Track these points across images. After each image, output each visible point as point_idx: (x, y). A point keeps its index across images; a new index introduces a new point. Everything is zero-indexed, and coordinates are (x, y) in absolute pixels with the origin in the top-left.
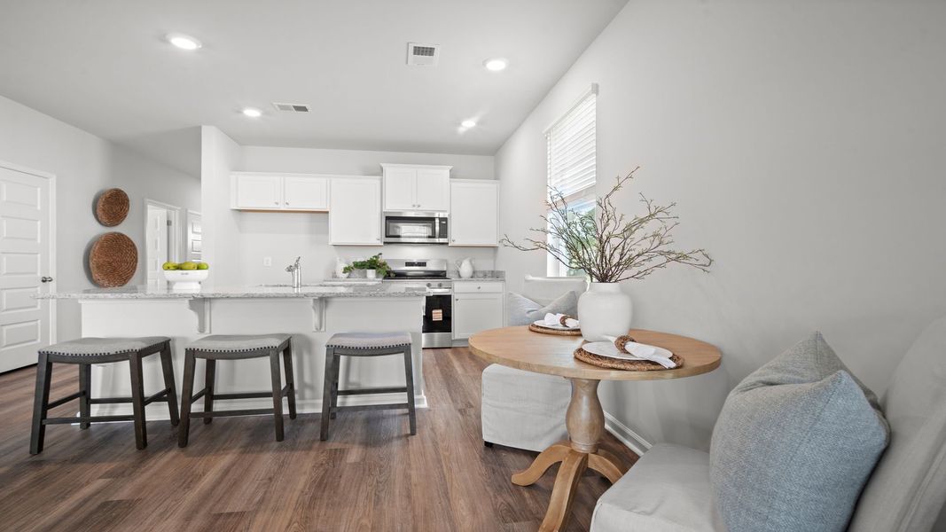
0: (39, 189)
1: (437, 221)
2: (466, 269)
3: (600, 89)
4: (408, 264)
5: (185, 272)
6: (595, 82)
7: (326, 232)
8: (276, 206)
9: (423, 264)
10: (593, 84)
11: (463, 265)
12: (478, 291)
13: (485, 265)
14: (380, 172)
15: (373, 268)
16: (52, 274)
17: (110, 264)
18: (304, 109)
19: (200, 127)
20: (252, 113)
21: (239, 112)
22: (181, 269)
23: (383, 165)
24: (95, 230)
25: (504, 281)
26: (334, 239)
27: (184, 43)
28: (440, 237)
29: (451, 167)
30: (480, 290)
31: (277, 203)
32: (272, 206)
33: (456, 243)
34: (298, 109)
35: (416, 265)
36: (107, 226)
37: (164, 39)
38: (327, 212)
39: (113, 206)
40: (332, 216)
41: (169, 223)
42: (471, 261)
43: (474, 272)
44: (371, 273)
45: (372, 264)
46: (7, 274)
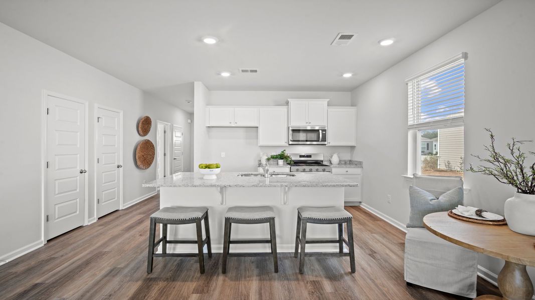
0: (116, 119)
1: (320, 131)
2: (335, 159)
3: (469, 55)
4: (301, 156)
5: (212, 169)
6: (465, 51)
7: (257, 138)
8: (230, 124)
9: (310, 156)
10: (462, 53)
11: (333, 157)
12: (346, 173)
13: (347, 157)
14: (287, 103)
15: (282, 159)
16: (121, 164)
17: (143, 156)
18: (256, 71)
19: (194, 83)
20: (225, 74)
21: (219, 74)
22: (209, 168)
23: (289, 99)
24: (137, 138)
25: (362, 167)
26: (261, 143)
27: (210, 41)
28: (322, 141)
29: (328, 100)
30: (348, 173)
31: (230, 123)
32: (227, 124)
33: (330, 144)
34: (252, 71)
35: (305, 157)
36: (142, 136)
37: (200, 40)
38: (257, 127)
39: (145, 125)
40: (260, 130)
41: (165, 132)
42: (338, 154)
43: (340, 161)
44: (281, 162)
45: (282, 157)
46: (105, 164)
